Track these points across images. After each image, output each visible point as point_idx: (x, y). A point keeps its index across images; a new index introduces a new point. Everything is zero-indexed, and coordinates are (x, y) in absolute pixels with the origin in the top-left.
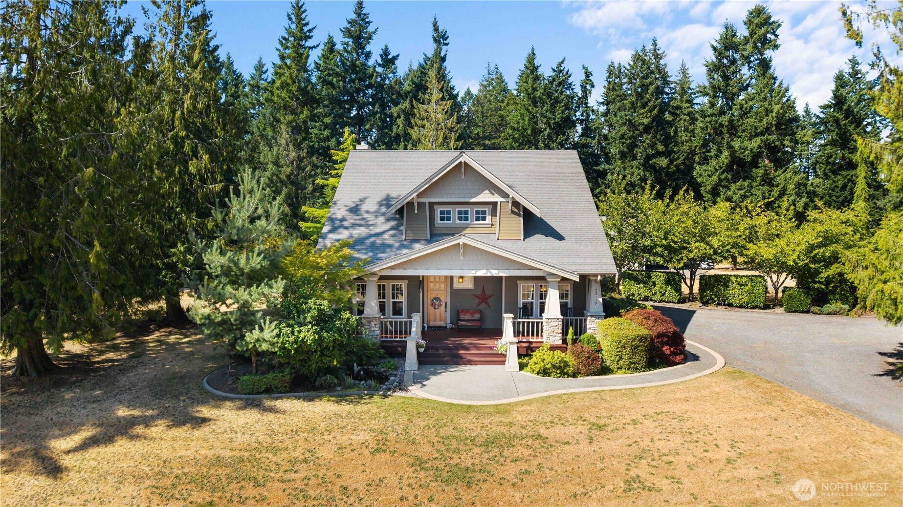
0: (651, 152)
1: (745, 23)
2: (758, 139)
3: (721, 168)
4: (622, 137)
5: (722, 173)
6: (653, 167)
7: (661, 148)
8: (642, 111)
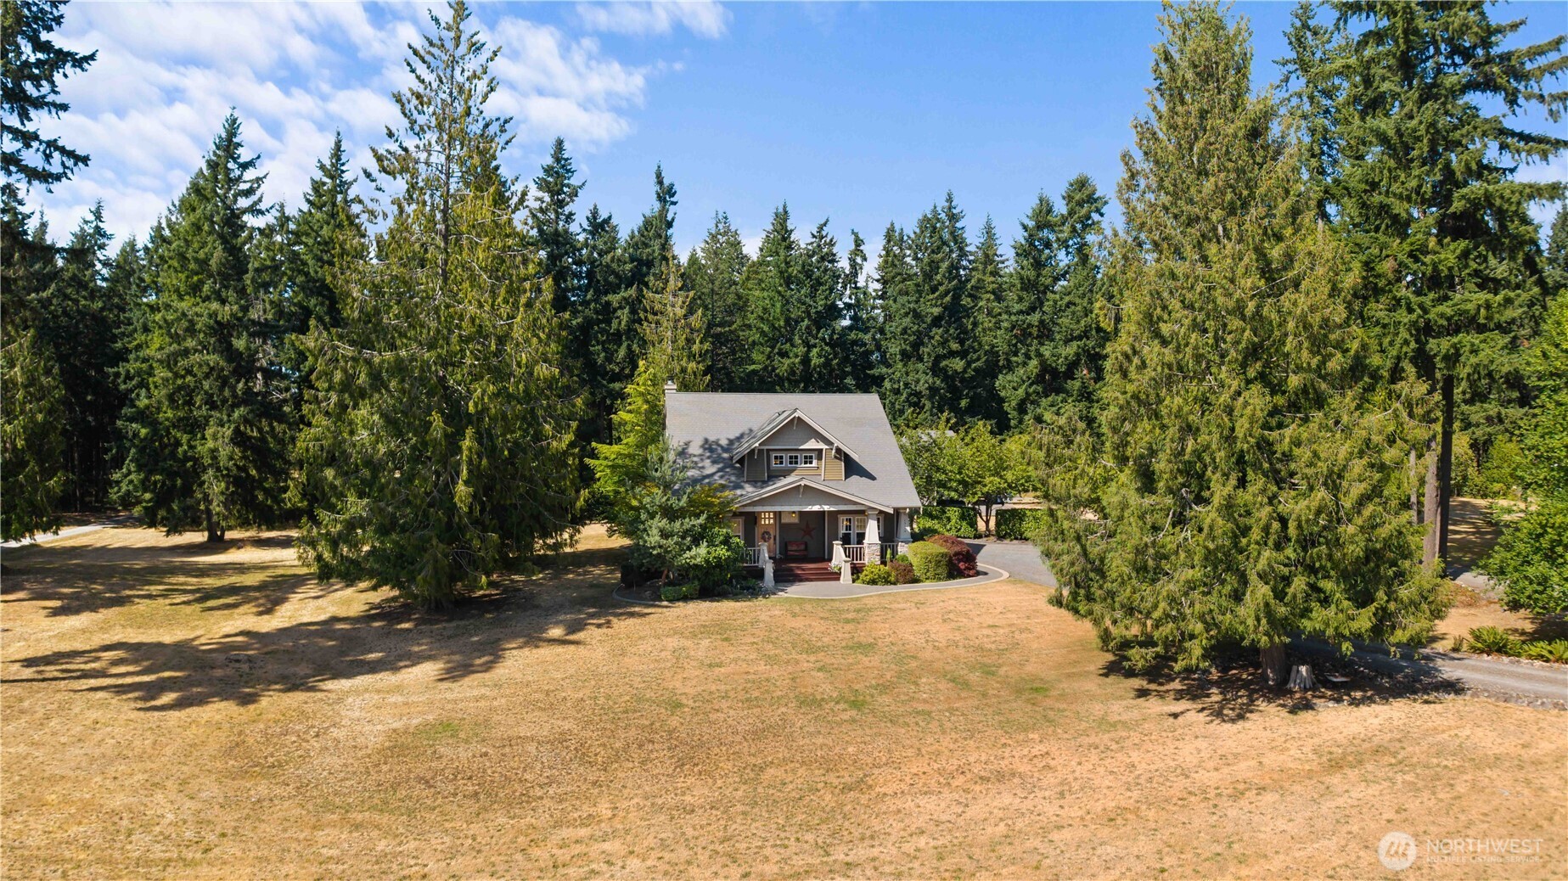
0: (941, 351)
1: (1064, 198)
2: (1075, 344)
3: (1029, 378)
4: (904, 331)
5: (1031, 385)
6: (944, 370)
7: (955, 346)
8: (931, 297)
